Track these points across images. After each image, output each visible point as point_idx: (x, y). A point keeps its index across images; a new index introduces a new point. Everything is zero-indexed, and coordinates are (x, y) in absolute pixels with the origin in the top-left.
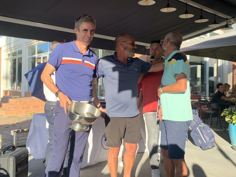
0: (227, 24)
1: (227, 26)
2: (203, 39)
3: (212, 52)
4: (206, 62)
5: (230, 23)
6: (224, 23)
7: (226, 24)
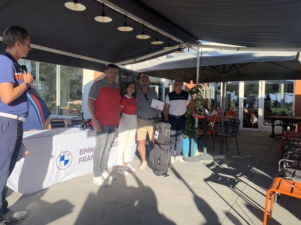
0: (179, 48)
1: (180, 50)
2: (160, 61)
3: (168, 73)
4: (162, 83)
5: (182, 47)
6: (177, 47)
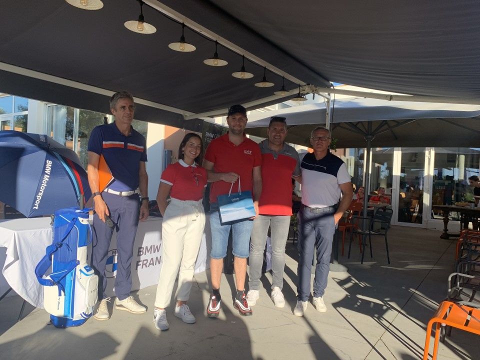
0: (299, 94)
1: (299, 96)
2: (269, 112)
5: (304, 92)
6: (296, 92)
7: (298, 92)
